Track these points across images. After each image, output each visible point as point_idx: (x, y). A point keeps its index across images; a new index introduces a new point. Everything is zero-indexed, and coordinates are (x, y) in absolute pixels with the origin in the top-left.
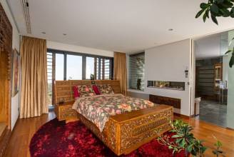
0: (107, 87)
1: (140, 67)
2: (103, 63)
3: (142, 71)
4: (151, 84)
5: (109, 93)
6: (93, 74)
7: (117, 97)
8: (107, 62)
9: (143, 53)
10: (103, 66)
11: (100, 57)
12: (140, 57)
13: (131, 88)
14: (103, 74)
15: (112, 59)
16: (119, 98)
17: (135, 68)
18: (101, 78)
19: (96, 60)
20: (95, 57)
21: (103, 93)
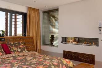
0: (20, 45)
1: (53, 24)
2: (16, 19)
3: (55, 28)
4: (64, 40)
5: (22, 51)
6: (4, 30)
7: (32, 55)
8: (20, 18)
9: (57, 10)
10: (16, 22)
11: (12, 12)
12: (54, 14)
13: (45, 44)
14: (16, 30)
15: (24, 15)
16: (34, 57)
17: (48, 24)
18: (13, 34)
19: (7, 15)
20: (6, 11)
21: (14, 51)
